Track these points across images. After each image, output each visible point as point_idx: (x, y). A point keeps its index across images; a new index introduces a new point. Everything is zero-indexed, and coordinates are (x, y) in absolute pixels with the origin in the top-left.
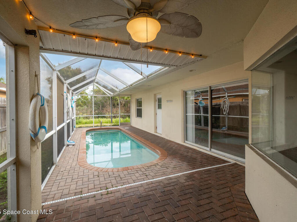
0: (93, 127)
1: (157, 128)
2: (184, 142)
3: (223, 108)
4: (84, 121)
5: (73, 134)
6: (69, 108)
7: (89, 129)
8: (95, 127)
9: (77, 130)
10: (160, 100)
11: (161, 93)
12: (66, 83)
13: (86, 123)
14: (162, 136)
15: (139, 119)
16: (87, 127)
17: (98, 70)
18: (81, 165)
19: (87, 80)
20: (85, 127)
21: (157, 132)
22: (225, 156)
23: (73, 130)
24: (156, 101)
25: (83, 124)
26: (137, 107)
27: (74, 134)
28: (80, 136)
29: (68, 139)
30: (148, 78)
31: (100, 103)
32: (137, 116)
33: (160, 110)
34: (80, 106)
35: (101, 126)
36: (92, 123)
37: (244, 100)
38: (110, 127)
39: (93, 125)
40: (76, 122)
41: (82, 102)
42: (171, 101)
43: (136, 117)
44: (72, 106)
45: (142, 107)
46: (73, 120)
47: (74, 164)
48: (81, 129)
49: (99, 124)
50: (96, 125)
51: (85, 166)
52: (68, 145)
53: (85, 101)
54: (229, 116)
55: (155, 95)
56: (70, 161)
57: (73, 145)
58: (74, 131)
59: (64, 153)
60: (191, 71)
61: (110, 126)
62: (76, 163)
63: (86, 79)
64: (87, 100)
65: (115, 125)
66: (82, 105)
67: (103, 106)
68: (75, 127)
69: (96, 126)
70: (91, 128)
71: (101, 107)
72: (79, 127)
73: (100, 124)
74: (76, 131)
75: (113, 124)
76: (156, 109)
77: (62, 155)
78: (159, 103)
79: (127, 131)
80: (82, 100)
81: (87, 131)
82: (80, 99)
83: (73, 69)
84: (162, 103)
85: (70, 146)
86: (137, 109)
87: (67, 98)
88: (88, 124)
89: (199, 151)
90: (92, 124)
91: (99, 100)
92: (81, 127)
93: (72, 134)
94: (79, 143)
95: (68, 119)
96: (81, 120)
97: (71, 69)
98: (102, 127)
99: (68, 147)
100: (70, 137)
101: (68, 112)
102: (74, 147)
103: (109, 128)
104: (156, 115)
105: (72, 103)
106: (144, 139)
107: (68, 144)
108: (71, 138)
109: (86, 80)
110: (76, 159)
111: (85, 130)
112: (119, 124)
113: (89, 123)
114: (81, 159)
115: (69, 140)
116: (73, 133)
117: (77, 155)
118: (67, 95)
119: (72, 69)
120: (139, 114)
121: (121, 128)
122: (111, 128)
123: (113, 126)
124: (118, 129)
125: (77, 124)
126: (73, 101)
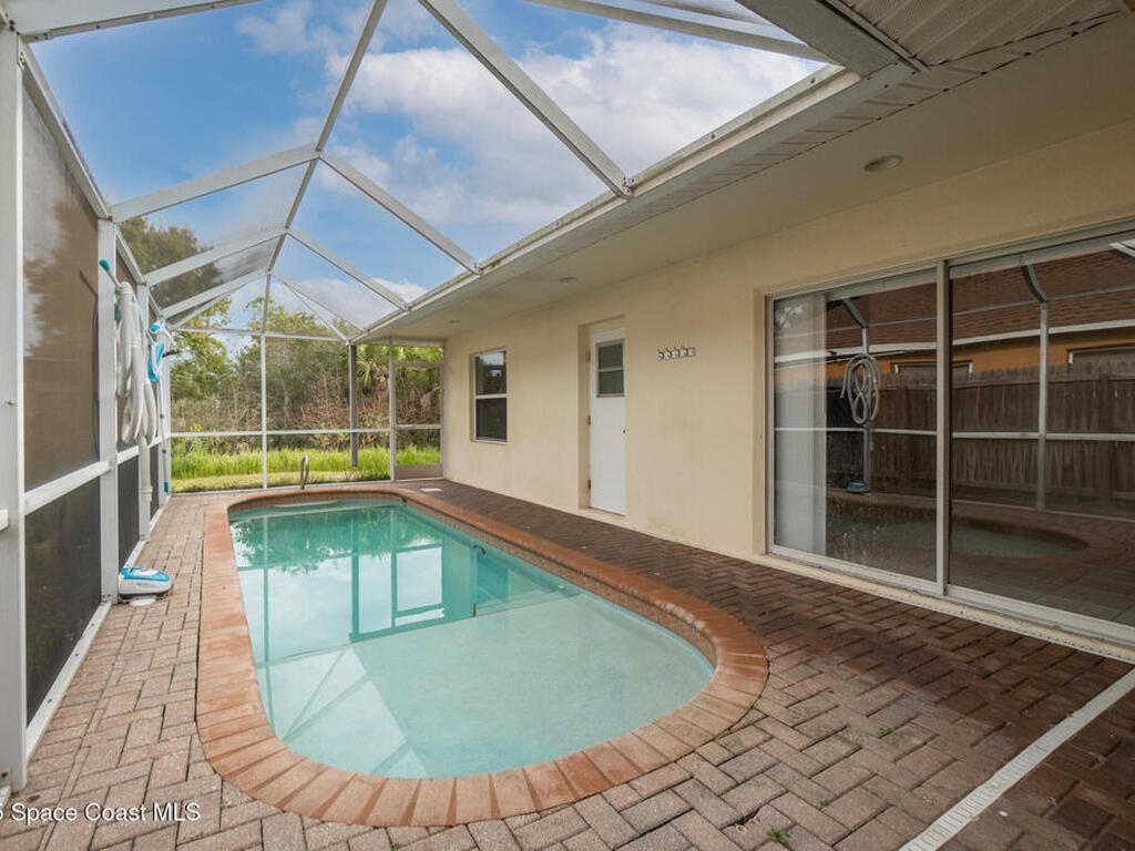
0: (261, 487)
1: (590, 486)
2: (767, 553)
3: (851, 399)
4: (213, 460)
5: (156, 526)
6: (129, 372)
7: (241, 497)
8: (270, 486)
9: (181, 503)
10: (611, 356)
11: (622, 316)
12: (110, 219)
13: (220, 471)
14: (627, 524)
15: (489, 447)
16: (232, 488)
17: (282, 238)
18: (231, 763)
19: (222, 283)
20: (220, 489)
21: (590, 508)
22: (1063, 628)
23: (155, 505)
24: (589, 360)
25: (206, 473)
26: (477, 394)
27: (164, 527)
28: (197, 533)
29: (123, 558)
30: (637, 193)
31: (283, 384)
32: (478, 435)
33: (611, 402)
34: (190, 394)
35: (304, 482)
36: (256, 469)
37: (896, 366)
38: (346, 487)
39: (263, 477)
40: (173, 467)
41: (199, 379)
42: (688, 351)
43: (472, 440)
44: (151, 374)
45: (505, 392)
46: (154, 451)
47: (172, 765)
48: (199, 497)
49: (296, 476)
50: (277, 477)
51: (261, 773)
52: (125, 599)
53: (211, 378)
54: (877, 430)
55: (584, 332)
56: (136, 738)
57: (160, 596)
58: (159, 512)
59: (95, 657)
60: (873, 165)
61: (347, 481)
62: (185, 745)
63: (216, 280)
64: (221, 371)
65: (370, 479)
66: (199, 392)
67: (298, 399)
68: (170, 490)
69: (276, 485)
70: (255, 494)
71: (287, 399)
72: (189, 491)
73: (299, 474)
74: (172, 508)
75: (358, 474)
76: (588, 396)
77: (78, 675)
78: (602, 370)
79: (439, 504)
80: (199, 369)
81: (233, 509)
82: (187, 364)
83: (157, 229)
84: (626, 366)
85: (135, 603)
86: (478, 401)
87: (118, 315)
88: (229, 473)
89: (889, 600)
90: (259, 475)
91: (279, 372)
92: (200, 490)
93: (148, 524)
94: (197, 578)
95: (125, 436)
96: (197, 456)
97: (146, 231)
98: (309, 488)
99: (124, 611)
100: (140, 546)
101: (125, 399)
102: (162, 605)
103: (342, 492)
104: (589, 423)
105: (154, 360)
106: (554, 545)
107: (122, 592)
108: (142, 552)
109: (216, 285)
110: (181, 711)
111: (224, 502)
112: (391, 473)
113: (235, 473)
114: (225, 708)
115: (130, 562)
116: (155, 519)
117: (186, 673)
118: (117, 292)
119: (152, 228)
120: (491, 422)
121: (407, 492)
122: (354, 492)
123: (359, 480)
124: (390, 493)
125: (175, 474)
126: (156, 344)
